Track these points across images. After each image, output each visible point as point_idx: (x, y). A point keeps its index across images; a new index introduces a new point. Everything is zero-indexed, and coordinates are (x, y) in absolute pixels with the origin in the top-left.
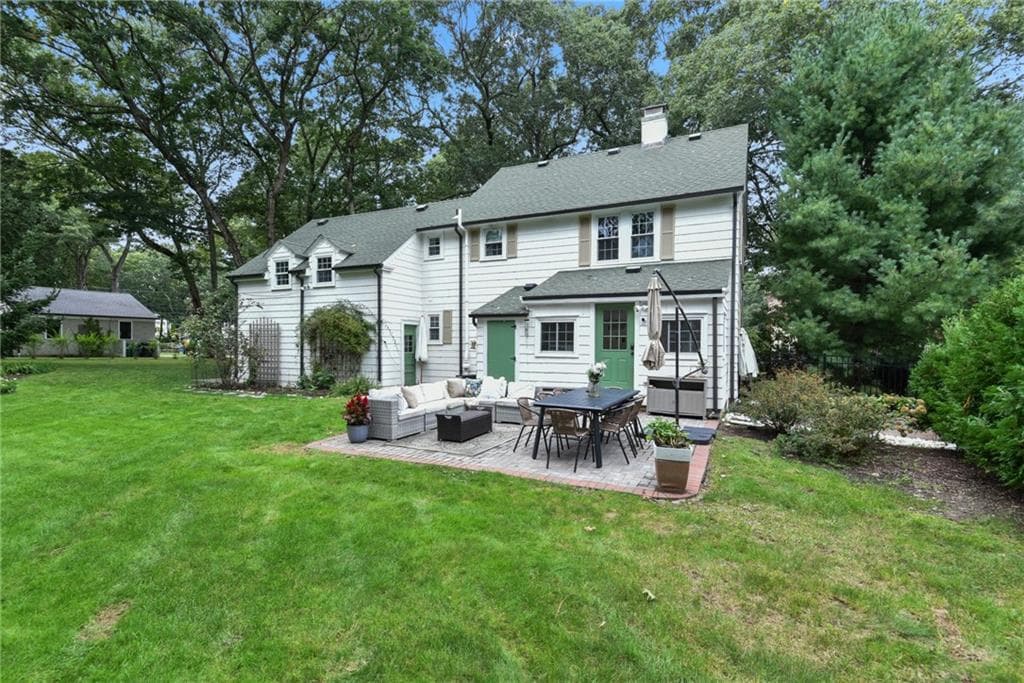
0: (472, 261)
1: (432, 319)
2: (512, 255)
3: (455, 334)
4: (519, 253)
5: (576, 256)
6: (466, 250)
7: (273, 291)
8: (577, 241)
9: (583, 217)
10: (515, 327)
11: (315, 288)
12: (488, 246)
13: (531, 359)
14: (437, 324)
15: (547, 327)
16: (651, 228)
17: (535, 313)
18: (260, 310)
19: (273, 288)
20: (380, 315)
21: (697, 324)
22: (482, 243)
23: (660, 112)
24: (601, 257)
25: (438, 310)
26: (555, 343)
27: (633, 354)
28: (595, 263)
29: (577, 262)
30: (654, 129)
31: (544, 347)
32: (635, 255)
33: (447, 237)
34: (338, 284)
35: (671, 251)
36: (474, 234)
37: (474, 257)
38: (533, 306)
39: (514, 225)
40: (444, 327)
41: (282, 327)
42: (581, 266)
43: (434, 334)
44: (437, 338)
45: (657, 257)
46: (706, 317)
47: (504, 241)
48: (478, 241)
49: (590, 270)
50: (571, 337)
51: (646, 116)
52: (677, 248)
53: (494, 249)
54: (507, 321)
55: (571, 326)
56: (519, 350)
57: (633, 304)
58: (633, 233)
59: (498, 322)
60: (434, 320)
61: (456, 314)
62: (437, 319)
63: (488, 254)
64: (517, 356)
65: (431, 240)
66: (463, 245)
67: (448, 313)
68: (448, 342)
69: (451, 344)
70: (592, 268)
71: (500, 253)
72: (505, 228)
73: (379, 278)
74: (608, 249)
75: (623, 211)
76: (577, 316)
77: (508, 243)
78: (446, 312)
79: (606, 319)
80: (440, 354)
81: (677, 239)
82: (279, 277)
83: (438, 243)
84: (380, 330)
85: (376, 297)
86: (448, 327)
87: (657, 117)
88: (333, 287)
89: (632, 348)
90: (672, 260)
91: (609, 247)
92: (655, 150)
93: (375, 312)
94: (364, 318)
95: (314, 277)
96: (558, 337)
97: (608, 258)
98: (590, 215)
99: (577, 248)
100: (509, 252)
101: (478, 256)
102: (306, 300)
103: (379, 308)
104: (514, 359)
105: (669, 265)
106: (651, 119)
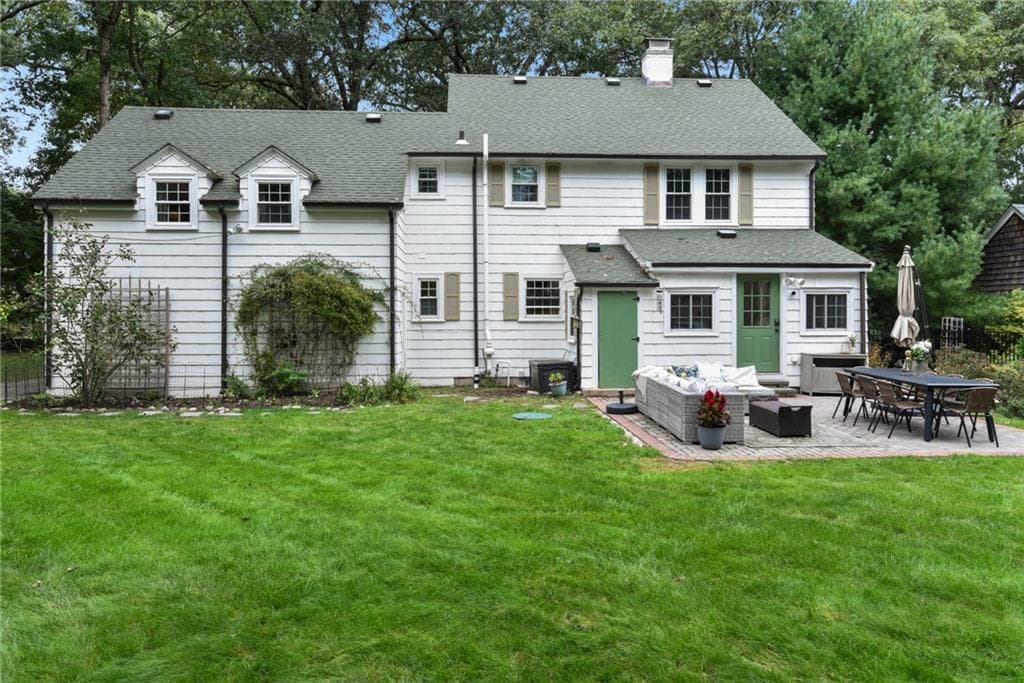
0: (491, 206)
1: (424, 284)
2: (554, 201)
3: (466, 307)
4: (564, 202)
5: (640, 212)
6: (484, 192)
7: (149, 231)
8: (641, 193)
9: (649, 166)
10: (638, 299)
11: (252, 232)
12: (515, 188)
13: (658, 339)
14: (433, 293)
15: (679, 301)
16: (726, 187)
17: (664, 283)
18: (129, 263)
19: (149, 227)
20: (392, 278)
21: (843, 298)
22: (508, 182)
23: (666, 48)
24: (669, 216)
25: (436, 272)
26: (688, 320)
27: (777, 331)
28: (664, 223)
29: (641, 219)
30: (658, 65)
31: (674, 325)
32: (709, 216)
33: (450, 170)
34: (305, 228)
35: (750, 216)
36: (496, 169)
37: (496, 201)
38: (661, 274)
39: (555, 165)
40: (447, 297)
41: (173, 295)
42: (646, 225)
43: (429, 307)
44: (434, 312)
45: (734, 220)
46: (852, 291)
47: (542, 183)
48: (502, 179)
49: (658, 230)
50: (709, 312)
51: (652, 48)
52: (756, 212)
53: (528, 193)
54: (627, 292)
55: (708, 299)
56: (642, 329)
57: (777, 277)
58: (707, 191)
59: (618, 292)
60: (428, 287)
61: (466, 279)
62: (433, 284)
63: (515, 198)
64: (639, 335)
65: (420, 170)
66: (479, 183)
67: (453, 278)
68: (453, 316)
69: (458, 320)
70: (660, 227)
71: (534, 198)
72: (544, 165)
73: (392, 222)
74: (679, 207)
75: (698, 164)
76: (717, 288)
77: (549, 187)
78: (449, 276)
79: (747, 291)
80: (438, 336)
81: (756, 203)
82: (160, 207)
83: (435, 176)
84: (393, 301)
85: (386, 251)
86: (453, 297)
87: (664, 53)
88: (296, 232)
89: (777, 324)
90: (751, 225)
91: (678, 204)
92: (659, 90)
93: (385, 274)
94: (361, 282)
95: (254, 213)
96: (691, 312)
97: (678, 217)
98: (658, 164)
99: (640, 203)
100: (549, 198)
101: (502, 199)
102: (231, 251)
103: (392, 268)
104: (638, 339)
105: (747, 230)
106: (657, 53)
